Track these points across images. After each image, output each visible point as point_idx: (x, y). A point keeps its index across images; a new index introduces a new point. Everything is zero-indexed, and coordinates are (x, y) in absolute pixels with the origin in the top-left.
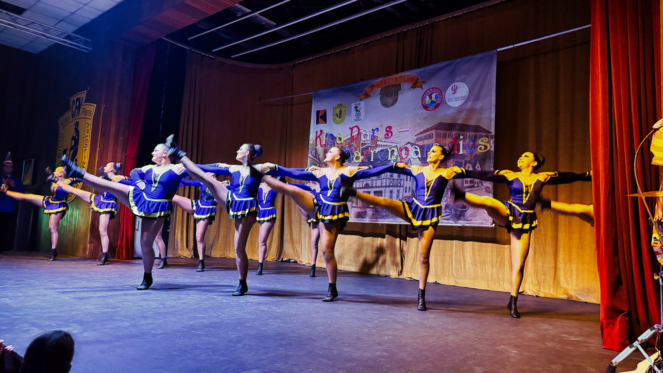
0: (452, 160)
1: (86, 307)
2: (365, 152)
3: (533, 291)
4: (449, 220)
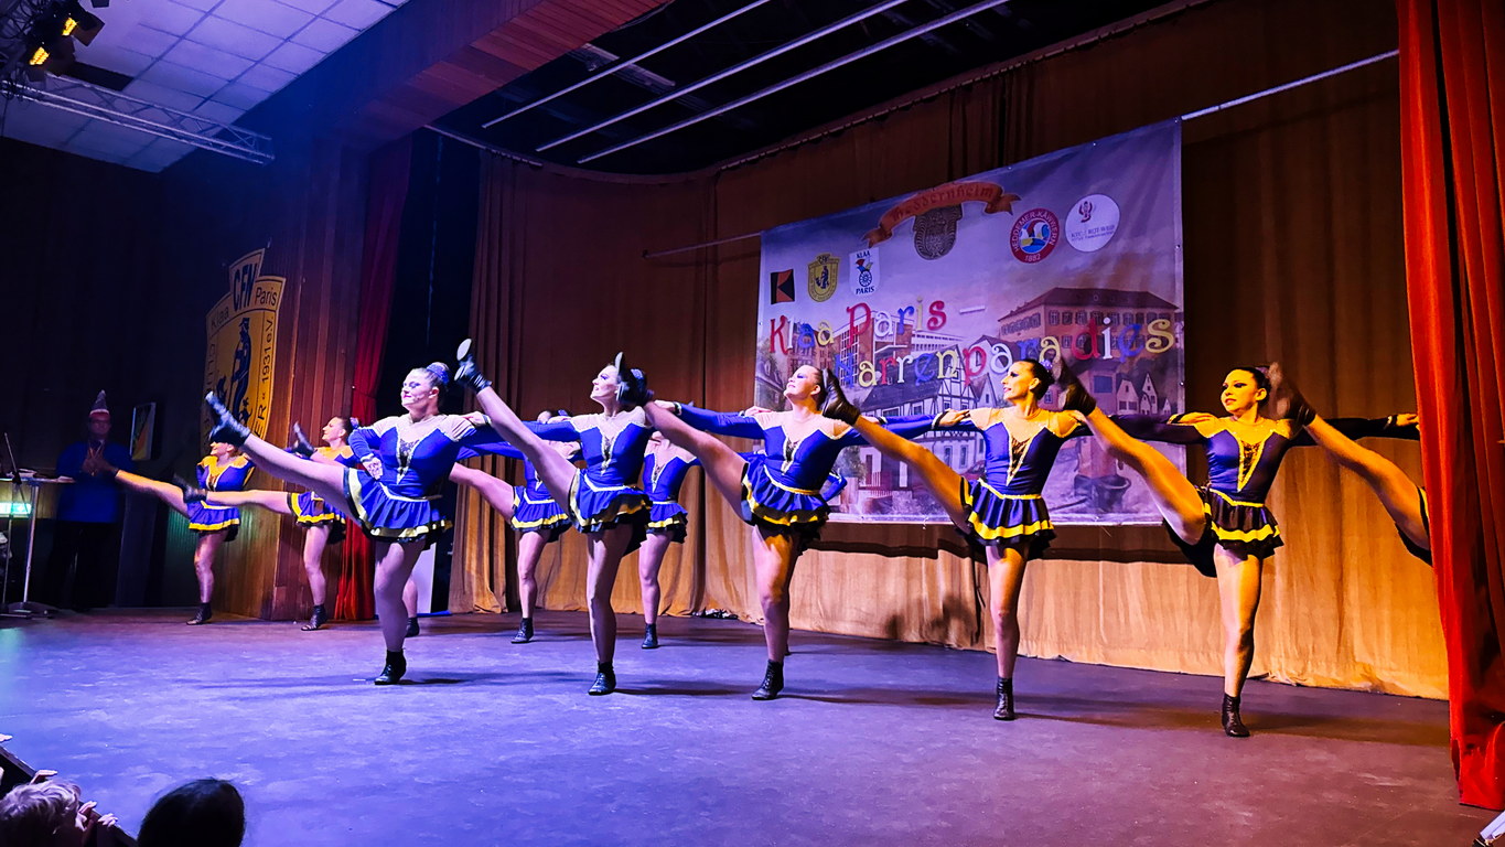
0: (1087, 372)
1: (272, 726)
2: (885, 362)
3: (1287, 673)
4: (1085, 513)
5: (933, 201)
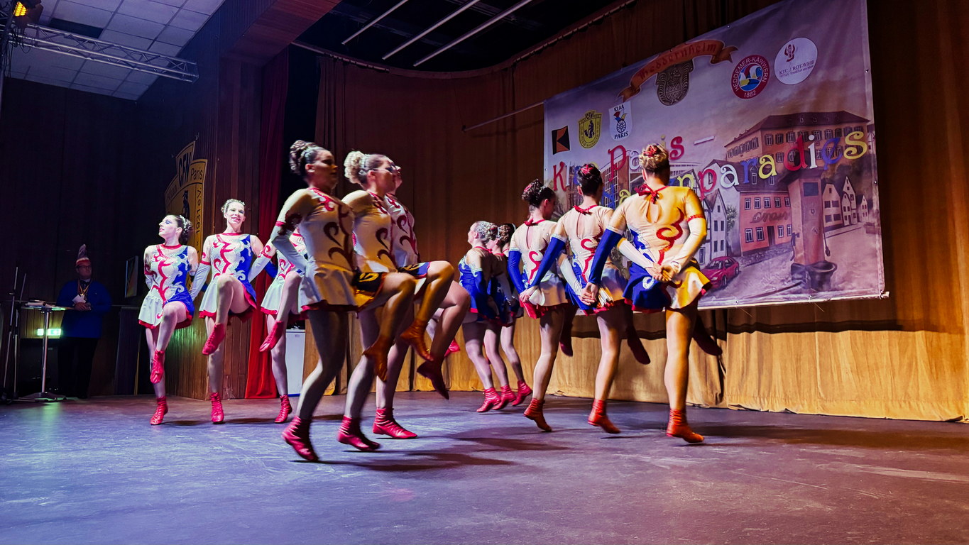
0: (797, 181)
4: (801, 293)
5: (671, 60)
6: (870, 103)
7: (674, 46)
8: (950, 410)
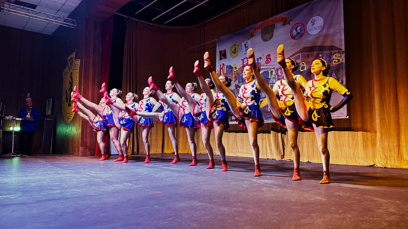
5: (266, 24)
6: (343, 43)
7: (268, 18)
8: (370, 162)
